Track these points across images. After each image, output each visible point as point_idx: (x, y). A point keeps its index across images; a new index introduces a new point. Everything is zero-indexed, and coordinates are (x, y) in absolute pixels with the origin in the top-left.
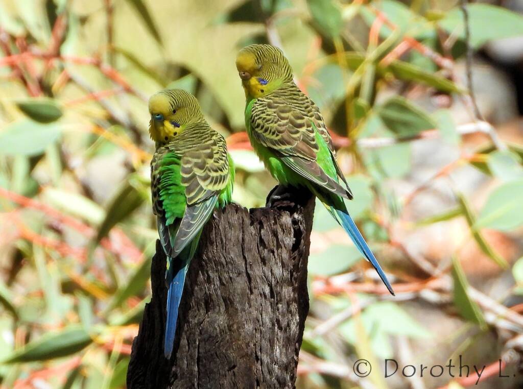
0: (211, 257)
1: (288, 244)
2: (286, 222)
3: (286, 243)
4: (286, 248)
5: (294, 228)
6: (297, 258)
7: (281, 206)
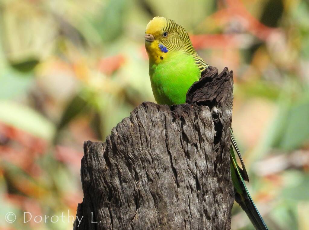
0: (137, 154)
1: (210, 137)
2: (207, 117)
3: (208, 136)
4: (208, 141)
5: (214, 122)
6: (219, 150)
7: (201, 102)
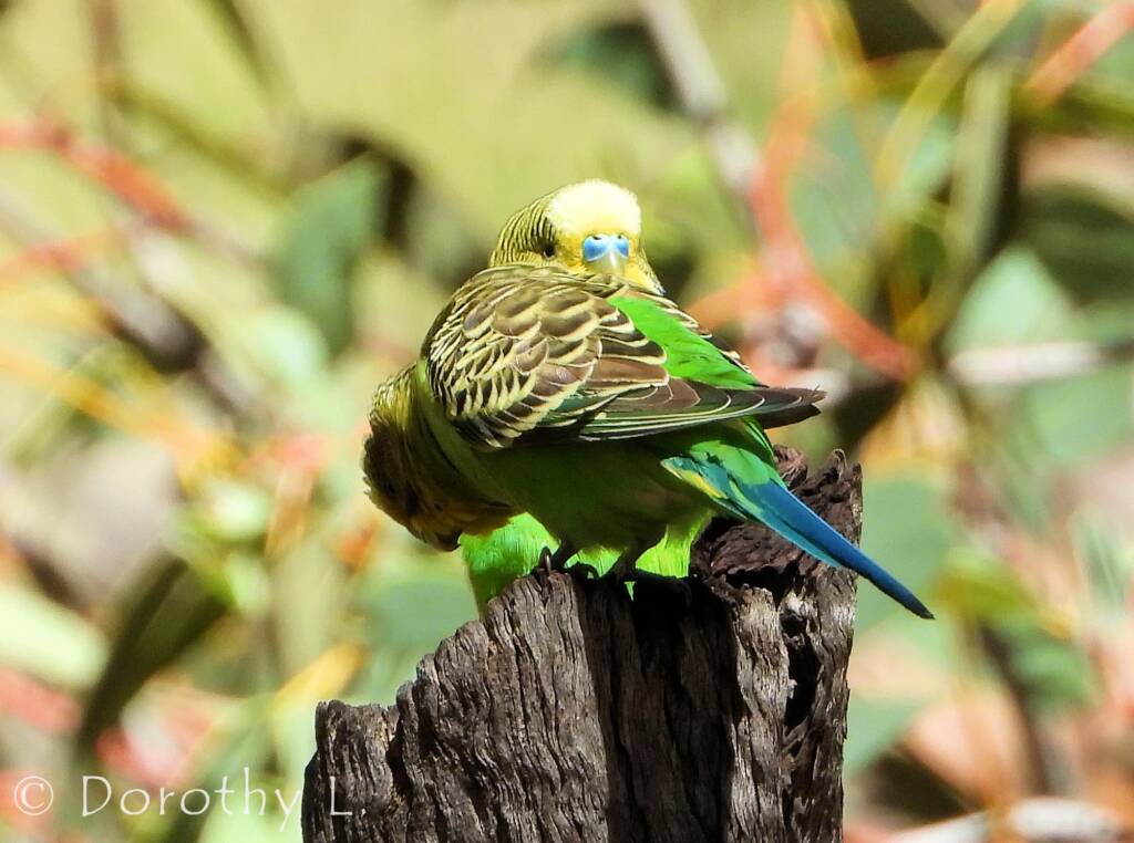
0: (507, 755)
1: (773, 701)
2: (762, 628)
3: (763, 696)
4: (764, 715)
5: (790, 648)
6: (804, 748)
7: (741, 571)
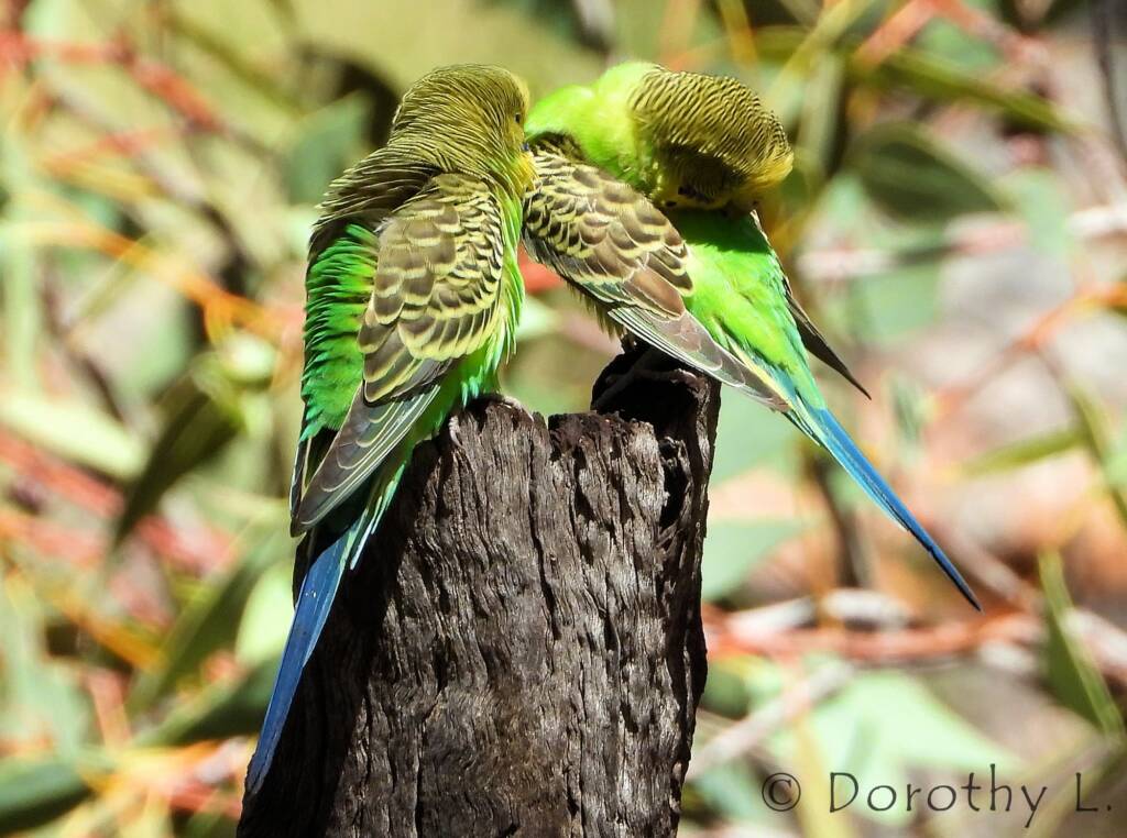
0: (449, 542)
1: (651, 508)
2: (645, 453)
3: (643, 504)
4: (644, 518)
5: (665, 468)
6: (674, 544)
